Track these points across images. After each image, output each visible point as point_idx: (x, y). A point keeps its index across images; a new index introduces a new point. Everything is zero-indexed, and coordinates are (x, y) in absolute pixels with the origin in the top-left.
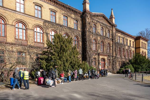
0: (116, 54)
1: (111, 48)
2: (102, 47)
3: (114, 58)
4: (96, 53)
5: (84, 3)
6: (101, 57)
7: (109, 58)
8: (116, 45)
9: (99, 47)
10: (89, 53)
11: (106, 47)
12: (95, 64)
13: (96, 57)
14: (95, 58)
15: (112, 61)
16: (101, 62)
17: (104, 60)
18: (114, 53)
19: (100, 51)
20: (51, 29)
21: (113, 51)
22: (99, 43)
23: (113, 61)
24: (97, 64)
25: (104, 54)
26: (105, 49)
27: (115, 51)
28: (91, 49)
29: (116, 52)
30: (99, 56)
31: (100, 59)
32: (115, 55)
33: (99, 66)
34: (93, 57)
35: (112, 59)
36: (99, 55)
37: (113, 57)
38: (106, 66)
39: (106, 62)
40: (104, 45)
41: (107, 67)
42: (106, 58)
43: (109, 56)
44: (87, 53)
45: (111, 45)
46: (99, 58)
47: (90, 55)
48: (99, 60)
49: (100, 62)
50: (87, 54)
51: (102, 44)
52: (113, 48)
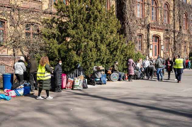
0: (180, 27)
1: (172, 14)
2: (154, 11)
3: (176, 35)
4: (143, 23)
6: (152, 32)
7: (168, 36)
8: (181, 7)
9: (148, 11)
10: (131, 23)
11: (161, 12)
12: (141, 47)
13: (144, 32)
14: (141, 35)
15: (173, 42)
16: (153, 44)
17: (157, 37)
18: (177, 26)
19: (149, 20)
21: (174, 20)
22: (148, 4)
23: (175, 41)
24: (145, 46)
25: (158, 27)
26: (160, 16)
27: (180, 20)
28: (133, 15)
29: (180, 22)
30: (148, 31)
31: (150, 37)
32: (178, 29)
33: (148, 52)
34: (138, 32)
35: (173, 36)
36: (148, 27)
37: (174, 32)
38: (162, 52)
39: (162, 44)
40: (157, 8)
41: (164, 53)
42: (161, 34)
43: (167, 30)
44: (126, 24)
45: (172, 9)
46: (148, 35)
47: (131, 28)
48: (148, 40)
49: (151, 43)
50: (126, 26)
51: (154, 5)
52: (174, 15)
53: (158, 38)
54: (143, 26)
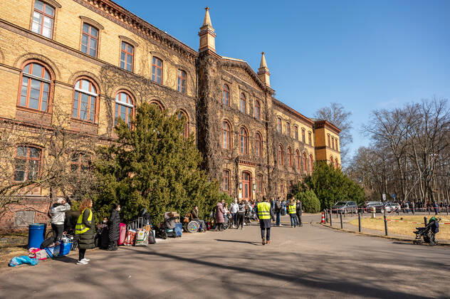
0: (275, 162)
1: (265, 146)
2: (243, 142)
3: (271, 171)
4: (230, 156)
5: (203, 33)
6: (242, 168)
7: (261, 172)
8: (275, 138)
9: (236, 141)
10: (215, 156)
11: (252, 143)
12: (228, 186)
13: (231, 166)
14: (227, 171)
15: (267, 180)
16: (243, 183)
17: (247, 174)
18: (272, 160)
19: (238, 153)
20: (119, 88)
21: (268, 153)
22: (236, 133)
23: (269, 179)
24: (233, 186)
25: (249, 161)
26: (250, 148)
27: (274, 153)
28: (218, 145)
29: (274, 156)
30: (237, 165)
31: (239, 174)
32: (273, 164)
33: (237, 192)
34: (224, 166)
35: (267, 173)
36: (237, 161)
37: (268, 167)
38: (254, 194)
39: (254, 182)
40: (247, 137)
41: (257, 194)
42: (253, 170)
43: (260, 165)
44: (209, 157)
45: (264, 139)
46: (237, 171)
47: (215, 162)
48: (237, 177)
49: (240, 181)
50: (210, 159)
51: (243, 134)
52: (267, 147)
53: (249, 174)
54: (231, 160)
